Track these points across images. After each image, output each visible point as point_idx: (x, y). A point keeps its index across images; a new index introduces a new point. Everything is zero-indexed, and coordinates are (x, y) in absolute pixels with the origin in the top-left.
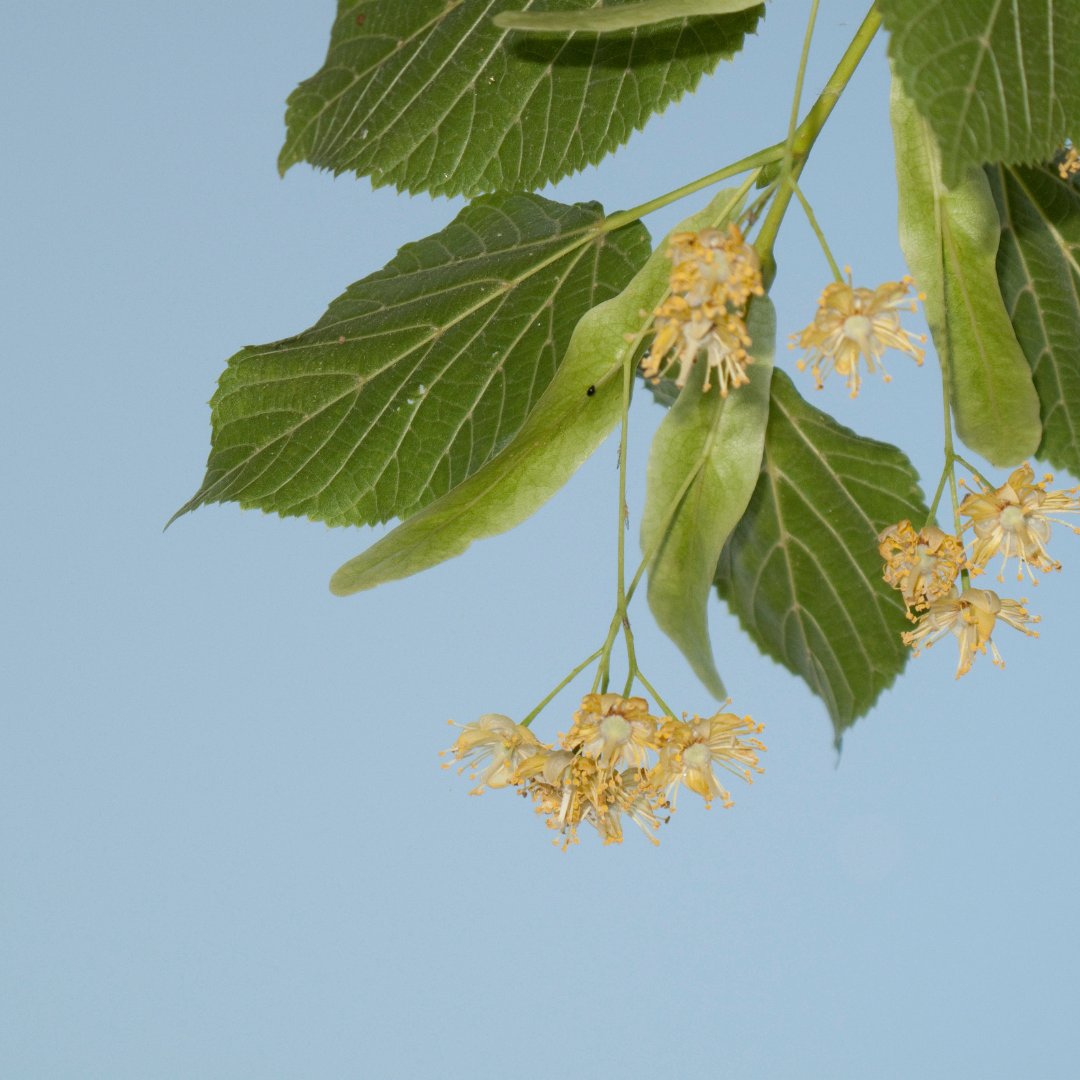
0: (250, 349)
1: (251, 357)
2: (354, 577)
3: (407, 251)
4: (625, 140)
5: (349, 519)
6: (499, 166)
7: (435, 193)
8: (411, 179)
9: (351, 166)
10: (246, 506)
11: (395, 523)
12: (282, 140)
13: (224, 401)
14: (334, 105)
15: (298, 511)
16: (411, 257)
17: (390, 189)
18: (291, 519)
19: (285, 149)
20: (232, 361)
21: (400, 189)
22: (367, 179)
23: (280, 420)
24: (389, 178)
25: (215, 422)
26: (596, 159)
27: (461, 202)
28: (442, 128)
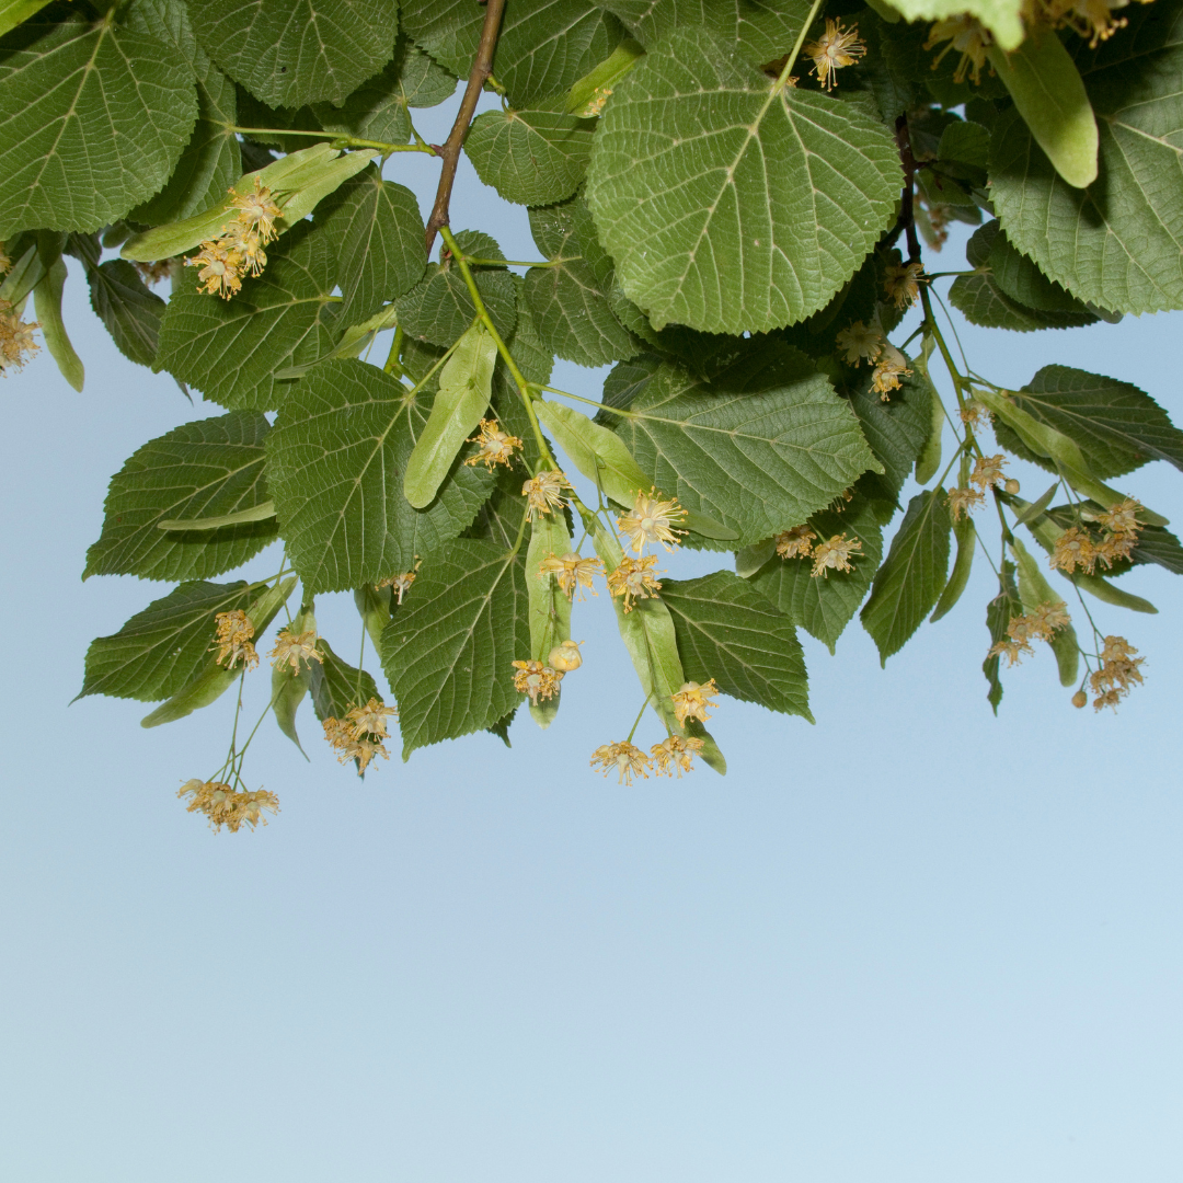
0: (98, 639)
1: (99, 642)
2: (150, 722)
3: (154, 603)
4: (253, 557)
5: (149, 699)
6: (195, 570)
7: (167, 580)
8: (156, 575)
9: (128, 572)
10: (106, 695)
11: (164, 701)
12: (85, 567)
13: (91, 657)
14: (111, 552)
15: (129, 696)
16: (156, 606)
17: (147, 580)
18: (126, 699)
19: (86, 571)
20: (93, 643)
21: (152, 579)
22: (137, 576)
23: (115, 664)
24: (146, 576)
25: (87, 666)
26: (240, 564)
27: (177, 584)
28: (168, 556)
